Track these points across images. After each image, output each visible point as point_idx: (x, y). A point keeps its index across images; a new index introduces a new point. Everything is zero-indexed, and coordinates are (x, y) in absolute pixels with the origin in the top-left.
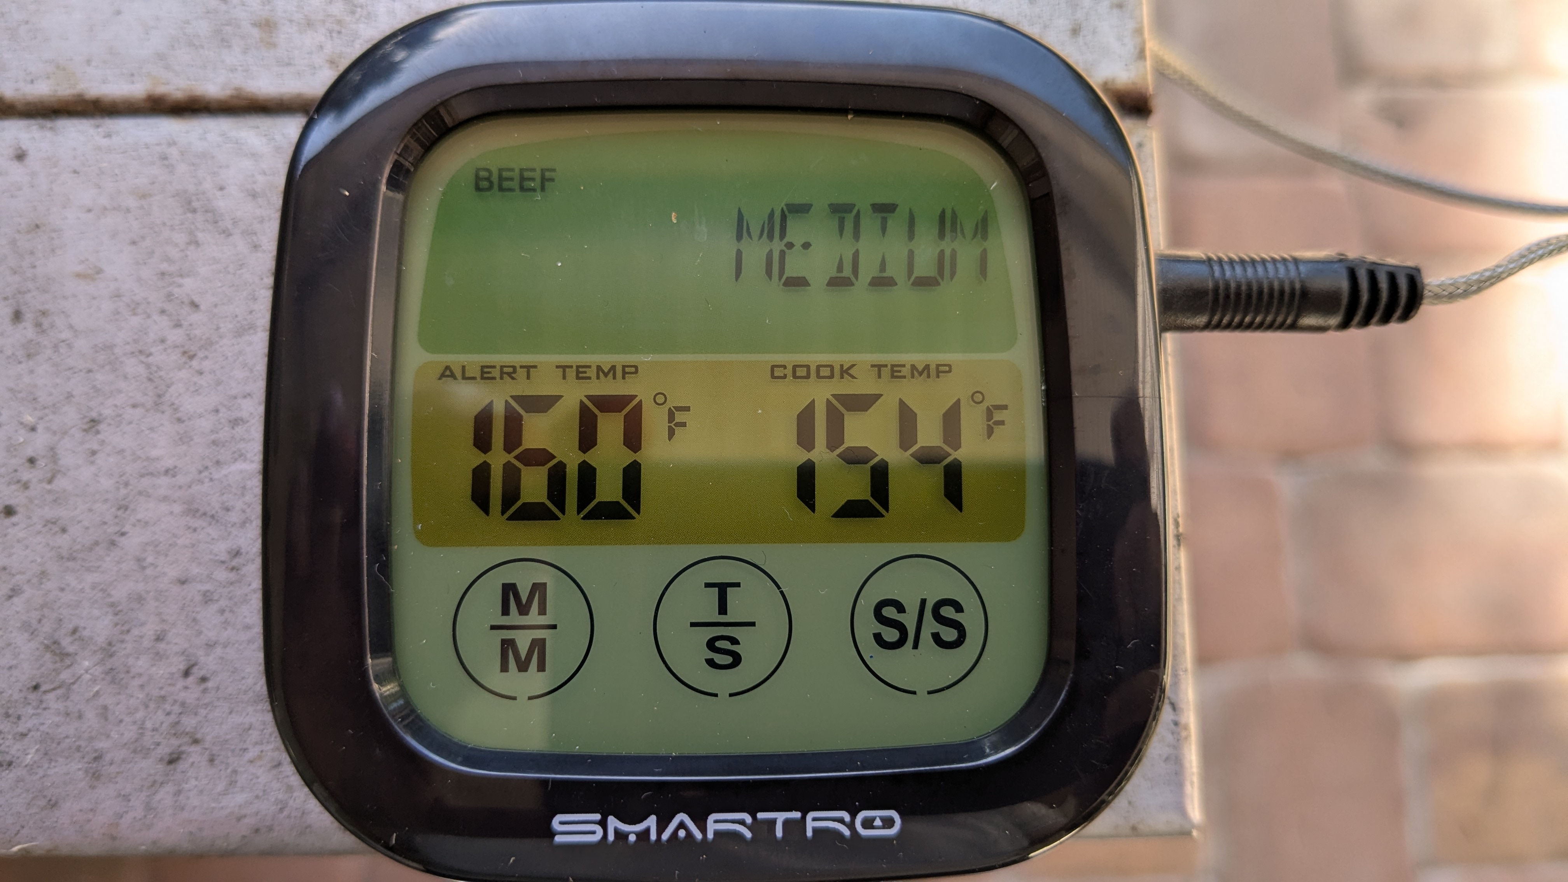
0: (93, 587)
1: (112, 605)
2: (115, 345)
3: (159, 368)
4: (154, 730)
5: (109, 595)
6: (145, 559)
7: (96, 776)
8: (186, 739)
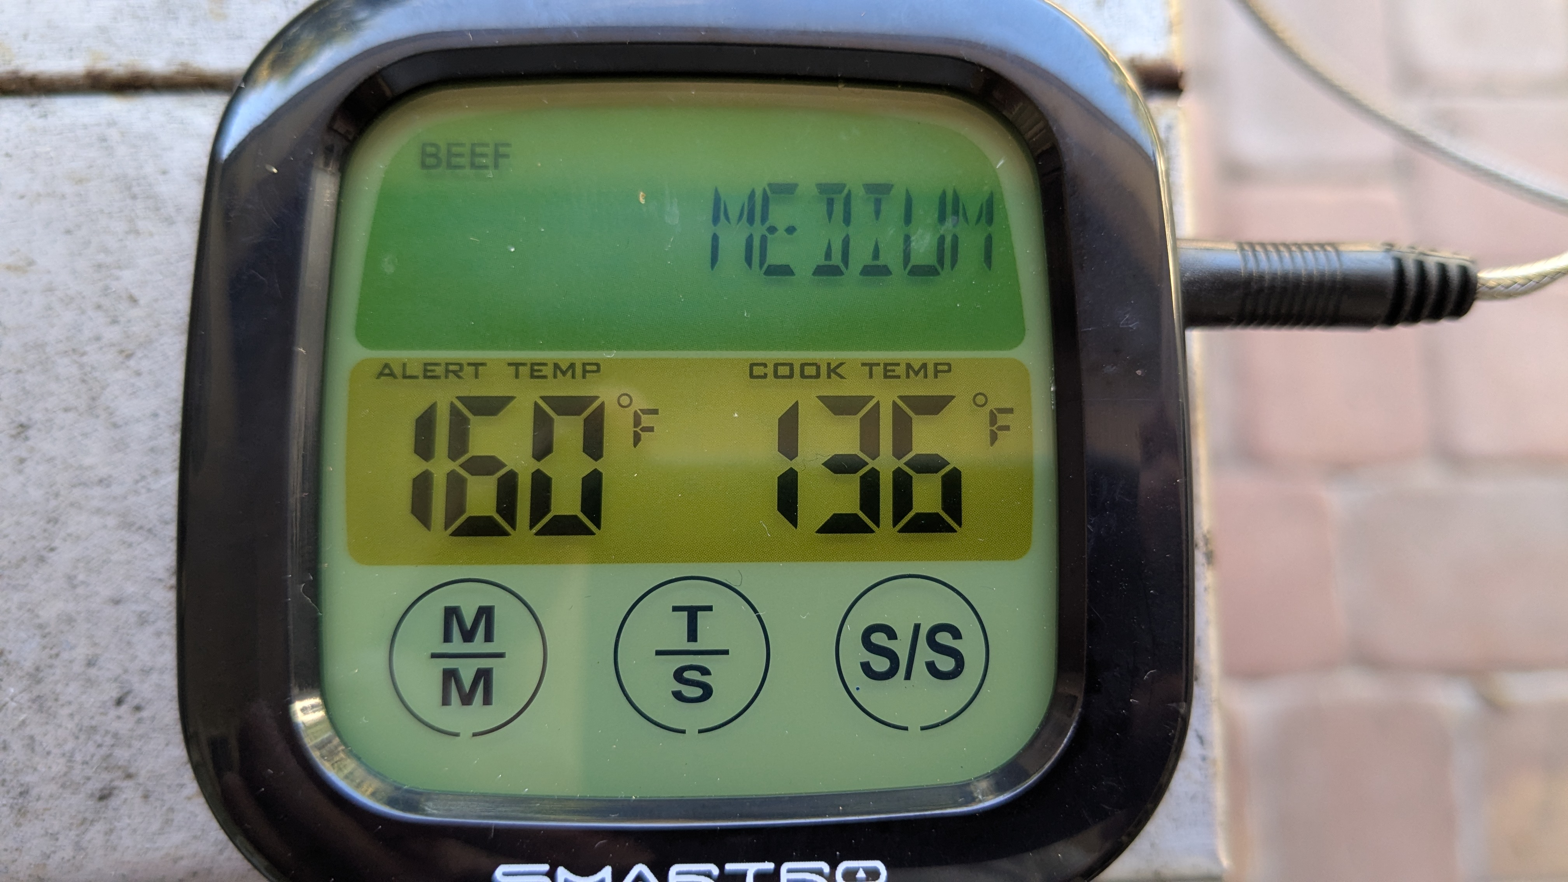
0: (20, 608)
1: (41, 627)
2: (46, 343)
3: (93, 368)
4: (85, 763)
5: (38, 616)
6: (75, 577)
7: (22, 812)
8: (119, 773)
